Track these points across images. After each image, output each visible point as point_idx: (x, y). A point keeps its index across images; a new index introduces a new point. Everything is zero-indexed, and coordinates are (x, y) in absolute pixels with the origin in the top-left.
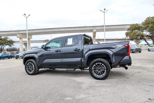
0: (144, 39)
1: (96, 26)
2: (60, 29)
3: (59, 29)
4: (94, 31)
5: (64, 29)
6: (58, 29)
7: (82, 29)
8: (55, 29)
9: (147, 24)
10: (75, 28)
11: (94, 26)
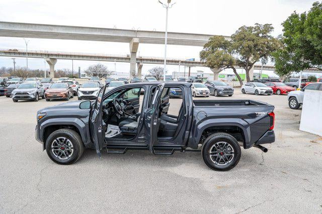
0: (233, 68)
1: (139, 30)
2: (53, 28)
3: (51, 27)
4: (135, 41)
5: (64, 28)
6: (48, 27)
7: (109, 35)
8: (41, 27)
9: (241, 40)
10: (91, 29)
11: (135, 31)
